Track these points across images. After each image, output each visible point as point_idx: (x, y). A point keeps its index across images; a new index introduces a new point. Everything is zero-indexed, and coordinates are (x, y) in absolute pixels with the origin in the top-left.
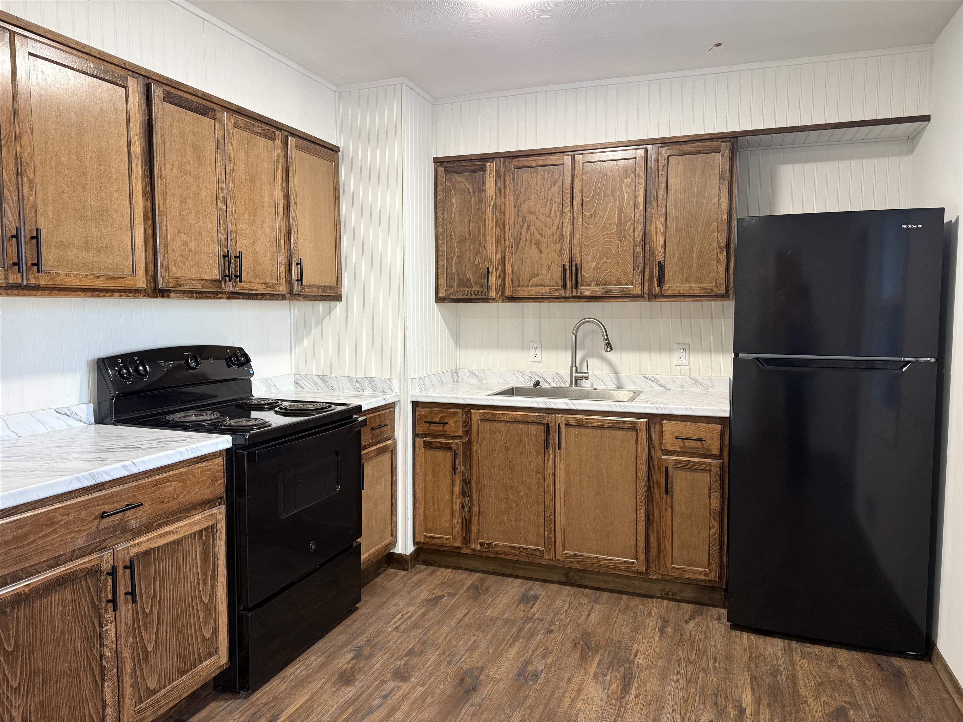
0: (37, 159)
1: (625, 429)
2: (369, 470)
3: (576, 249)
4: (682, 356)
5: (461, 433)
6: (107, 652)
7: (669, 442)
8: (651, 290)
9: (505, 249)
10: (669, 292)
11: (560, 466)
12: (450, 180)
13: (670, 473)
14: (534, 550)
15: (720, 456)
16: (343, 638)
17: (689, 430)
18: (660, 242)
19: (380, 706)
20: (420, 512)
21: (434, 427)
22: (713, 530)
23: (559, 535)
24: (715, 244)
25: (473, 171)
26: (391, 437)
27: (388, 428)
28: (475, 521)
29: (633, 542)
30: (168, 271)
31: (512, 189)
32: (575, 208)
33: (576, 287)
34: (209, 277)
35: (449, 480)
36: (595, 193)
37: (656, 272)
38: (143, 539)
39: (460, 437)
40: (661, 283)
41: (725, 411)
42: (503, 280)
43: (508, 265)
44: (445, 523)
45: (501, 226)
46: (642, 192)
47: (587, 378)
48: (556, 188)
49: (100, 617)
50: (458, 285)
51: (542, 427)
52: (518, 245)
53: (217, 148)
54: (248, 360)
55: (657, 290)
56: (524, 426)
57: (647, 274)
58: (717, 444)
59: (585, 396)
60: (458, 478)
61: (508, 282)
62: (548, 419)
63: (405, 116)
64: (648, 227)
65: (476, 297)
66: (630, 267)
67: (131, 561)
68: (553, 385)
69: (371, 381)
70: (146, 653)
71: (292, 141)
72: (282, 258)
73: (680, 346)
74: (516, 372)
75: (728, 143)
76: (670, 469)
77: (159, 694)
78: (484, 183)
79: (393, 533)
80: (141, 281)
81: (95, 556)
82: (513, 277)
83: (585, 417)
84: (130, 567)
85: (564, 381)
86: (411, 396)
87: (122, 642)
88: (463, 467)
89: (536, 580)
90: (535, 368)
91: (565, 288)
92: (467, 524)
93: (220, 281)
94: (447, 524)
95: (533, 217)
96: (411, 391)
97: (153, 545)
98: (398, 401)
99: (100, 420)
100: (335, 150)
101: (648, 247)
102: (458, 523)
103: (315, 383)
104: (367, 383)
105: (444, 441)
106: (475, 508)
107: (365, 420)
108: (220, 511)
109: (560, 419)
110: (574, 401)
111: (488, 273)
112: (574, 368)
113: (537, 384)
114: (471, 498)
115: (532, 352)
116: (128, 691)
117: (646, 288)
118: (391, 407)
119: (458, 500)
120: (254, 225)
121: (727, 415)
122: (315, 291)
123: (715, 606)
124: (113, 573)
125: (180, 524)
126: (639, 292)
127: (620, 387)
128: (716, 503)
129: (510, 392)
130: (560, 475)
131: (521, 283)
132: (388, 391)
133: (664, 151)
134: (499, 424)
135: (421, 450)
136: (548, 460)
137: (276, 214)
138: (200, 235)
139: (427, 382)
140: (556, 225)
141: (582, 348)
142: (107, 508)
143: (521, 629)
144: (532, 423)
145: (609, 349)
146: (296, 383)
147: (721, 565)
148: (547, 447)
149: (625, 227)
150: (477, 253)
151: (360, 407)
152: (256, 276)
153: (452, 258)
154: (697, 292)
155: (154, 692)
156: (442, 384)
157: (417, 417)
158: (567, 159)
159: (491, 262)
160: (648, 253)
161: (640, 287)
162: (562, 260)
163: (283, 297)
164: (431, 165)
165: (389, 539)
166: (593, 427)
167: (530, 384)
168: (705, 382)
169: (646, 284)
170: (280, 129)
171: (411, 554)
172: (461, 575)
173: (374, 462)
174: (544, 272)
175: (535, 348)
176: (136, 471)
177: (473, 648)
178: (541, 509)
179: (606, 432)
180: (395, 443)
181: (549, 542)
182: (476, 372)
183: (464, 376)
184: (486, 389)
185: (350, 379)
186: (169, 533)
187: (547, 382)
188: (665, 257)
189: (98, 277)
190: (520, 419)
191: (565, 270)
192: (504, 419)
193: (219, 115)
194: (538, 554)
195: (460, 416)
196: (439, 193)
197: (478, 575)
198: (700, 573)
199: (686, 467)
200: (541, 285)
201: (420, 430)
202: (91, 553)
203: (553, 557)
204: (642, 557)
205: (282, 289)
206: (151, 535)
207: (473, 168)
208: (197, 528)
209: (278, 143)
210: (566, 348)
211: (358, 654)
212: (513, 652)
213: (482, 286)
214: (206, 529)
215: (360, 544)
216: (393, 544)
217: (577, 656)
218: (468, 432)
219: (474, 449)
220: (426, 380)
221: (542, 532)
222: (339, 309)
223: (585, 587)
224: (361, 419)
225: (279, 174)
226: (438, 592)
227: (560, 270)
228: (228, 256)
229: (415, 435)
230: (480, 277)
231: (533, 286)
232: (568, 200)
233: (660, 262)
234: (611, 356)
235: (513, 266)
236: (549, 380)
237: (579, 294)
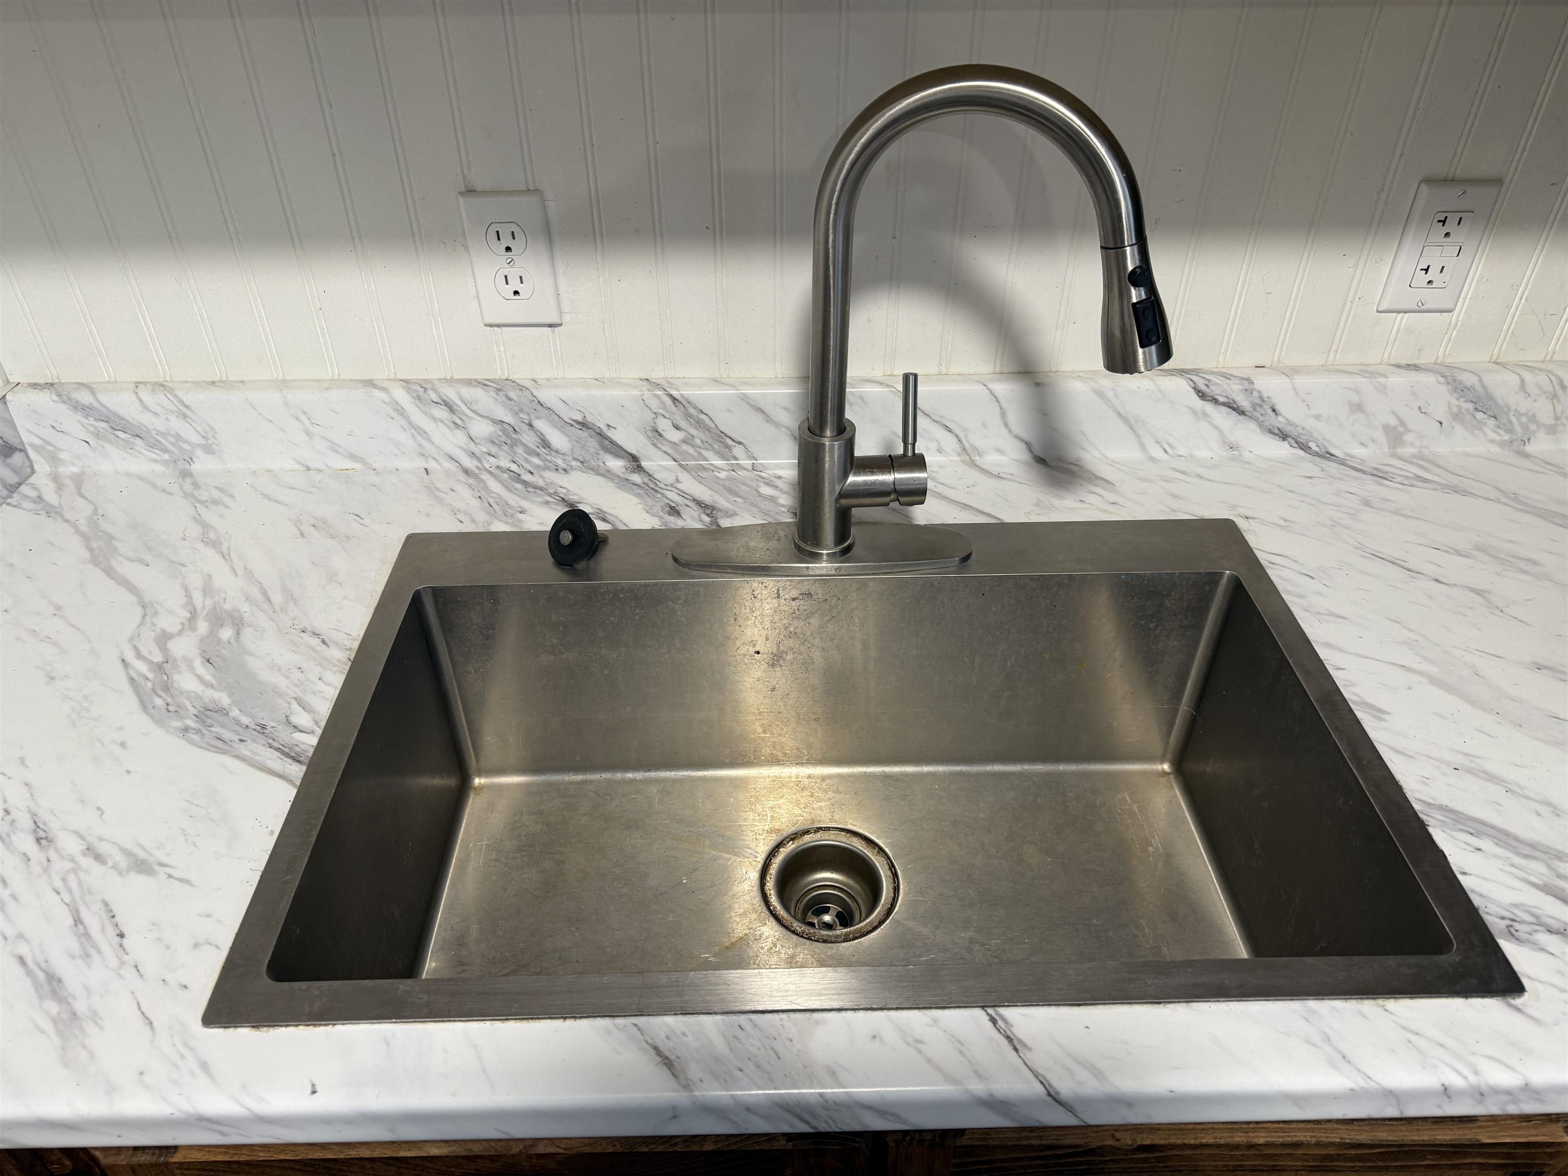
74: (401, 395)
168: (1523, 405)
183: (48, 434)
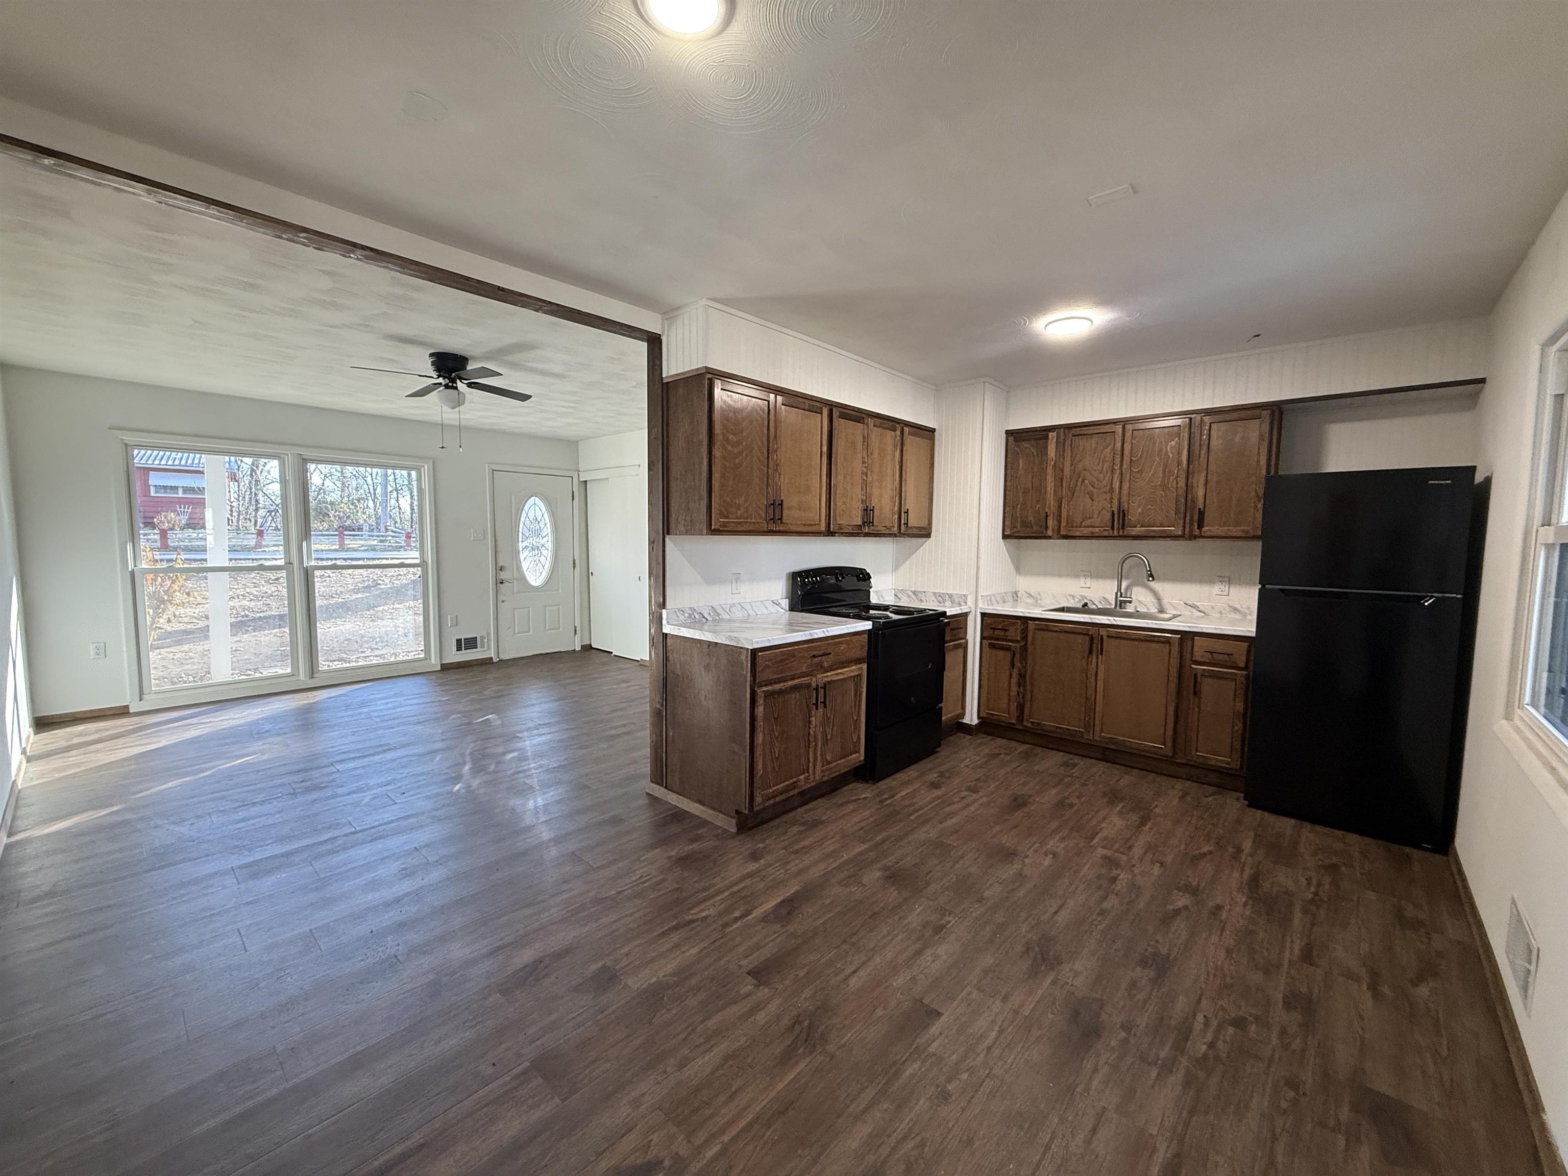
0: (782, 461)
1: (1158, 642)
2: (949, 658)
3: (1124, 499)
4: (1222, 587)
5: (1019, 638)
6: (811, 732)
7: (1199, 654)
8: (1191, 531)
9: (1062, 497)
10: (1208, 534)
11: (1102, 668)
12: (1018, 446)
13: (1199, 679)
14: (1076, 731)
15: (1246, 668)
16: (929, 766)
17: (1219, 646)
18: (1201, 493)
19: (957, 802)
20: (984, 695)
21: (998, 633)
22: (1236, 728)
23: (1097, 722)
24: (1253, 494)
25: (1038, 439)
26: (965, 638)
27: (962, 630)
28: (1027, 705)
29: (1162, 731)
30: (836, 520)
31: (1070, 452)
32: (1125, 466)
33: (1123, 528)
34: (855, 524)
35: (1008, 674)
36: (1142, 454)
37: (1196, 517)
38: (829, 674)
39: (1018, 641)
40: (1200, 527)
41: (1251, 632)
42: (1060, 522)
43: (1064, 513)
44: (1003, 703)
45: (1060, 480)
46: (1185, 452)
47: (1130, 602)
48: (1108, 450)
49: (810, 712)
50: (1021, 526)
51: (1088, 638)
52: (1073, 495)
53: (864, 441)
54: (870, 577)
55: (1197, 532)
56: (1072, 636)
57: (1188, 518)
58: (1244, 658)
59: (1129, 615)
60: (1015, 672)
61: (1063, 524)
62: (1093, 631)
63: (986, 401)
64: (1190, 481)
65: (1035, 535)
66: (1173, 512)
67: (825, 684)
68: (1100, 606)
69: (950, 596)
70: (827, 739)
71: (906, 429)
72: (896, 509)
73: (1221, 579)
74: (1067, 595)
75: (1269, 411)
76: (1199, 676)
77: (832, 765)
78: (1046, 448)
79: (963, 707)
80: (823, 528)
81: (809, 678)
82: (1067, 520)
83: (1124, 631)
84: (824, 688)
85: (1110, 604)
86: (981, 608)
87: (817, 729)
88: (1019, 665)
89: (1077, 755)
90: (1085, 593)
91: (1113, 529)
92: (1021, 707)
93: (861, 526)
94: (1005, 706)
95: (1087, 474)
96: (981, 605)
97: (834, 679)
98: (970, 612)
99: (792, 608)
100: (933, 431)
101: (1189, 497)
102: (1013, 706)
103: (909, 596)
104: (947, 598)
105: (1005, 643)
106: (1028, 697)
107: (949, 622)
108: (865, 666)
109: (1103, 632)
110: (1116, 618)
111: (1047, 516)
112: (1119, 593)
113: (1086, 604)
114: (1025, 686)
115: (1082, 580)
116: (819, 758)
117: (1187, 530)
118: (965, 615)
119: (1015, 689)
120: (881, 489)
121: (1254, 635)
122: (915, 531)
123: (1236, 791)
124: (817, 689)
125: (845, 670)
126: (1180, 533)
127: (1161, 611)
128: (1240, 706)
129: (1062, 610)
130: (1101, 676)
131: (1075, 524)
132: (963, 604)
133: (1207, 419)
134: (1050, 633)
135: (986, 649)
136: (1091, 662)
137: (894, 480)
138: (852, 497)
139: (993, 599)
140: (1107, 479)
141: (1127, 578)
142: (815, 653)
143: (1062, 780)
144: (1080, 634)
145: (1151, 579)
146: (895, 595)
147: (1242, 757)
148: (1091, 652)
149: (1169, 480)
150: (1038, 501)
151: (945, 612)
152: (880, 522)
153: (1017, 505)
154: (1235, 534)
155: (829, 763)
156: (1004, 602)
157: (984, 624)
158: (1119, 429)
159: (1050, 508)
160: (1189, 501)
161: (1181, 529)
162: (1111, 507)
163: (895, 535)
164: (1004, 436)
165: (960, 711)
166: (1132, 639)
167: (1080, 605)
169: (1187, 526)
170: (899, 423)
171: (976, 725)
172: (1013, 744)
173: (952, 653)
174: (1095, 516)
175: (1085, 576)
176: (828, 635)
177: (1024, 784)
178: (1084, 701)
179: (1144, 644)
180: (967, 642)
181: (1089, 726)
182: (1033, 594)
183: (1022, 596)
184: (1041, 607)
185: (935, 594)
186: (840, 673)
187: (1094, 604)
188: (1205, 505)
189: (805, 525)
190: (1069, 630)
191: (1113, 514)
192: (1055, 629)
193: (866, 421)
194: (1080, 734)
195: (1019, 625)
196: (1009, 456)
197: (1028, 746)
198: (1222, 761)
199: (1213, 675)
200: (1092, 527)
201: (986, 635)
202: (807, 676)
203: (1091, 738)
204: (1169, 744)
205: (895, 530)
206: (833, 673)
207: (1037, 437)
208: (853, 674)
209: (898, 432)
210: (1113, 578)
211: (942, 774)
212: (1054, 791)
213: (1041, 526)
214: (857, 676)
215: (941, 708)
216: (963, 715)
217: (1105, 800)
218: (1025, 638)
219: (1029, 650)
220: (993, 597)
221: (1083, 717)
222: (929, 543)
223: (1118, 764)
224: (946, 620)
225: (898, 453)
226: (997, 752)
227: (1108, 516)
228: (866, 510)
229: (982, 638)
230: (1039, 520)
231: (1085, 527)
232: (1118, 460)
233: (1200, 509)
234: (1153, 584)
235: (1068, 511)
236: (1097, 603)
237: (1125, 533)
